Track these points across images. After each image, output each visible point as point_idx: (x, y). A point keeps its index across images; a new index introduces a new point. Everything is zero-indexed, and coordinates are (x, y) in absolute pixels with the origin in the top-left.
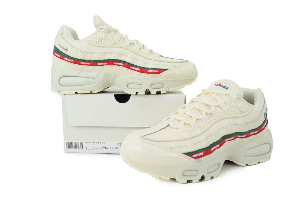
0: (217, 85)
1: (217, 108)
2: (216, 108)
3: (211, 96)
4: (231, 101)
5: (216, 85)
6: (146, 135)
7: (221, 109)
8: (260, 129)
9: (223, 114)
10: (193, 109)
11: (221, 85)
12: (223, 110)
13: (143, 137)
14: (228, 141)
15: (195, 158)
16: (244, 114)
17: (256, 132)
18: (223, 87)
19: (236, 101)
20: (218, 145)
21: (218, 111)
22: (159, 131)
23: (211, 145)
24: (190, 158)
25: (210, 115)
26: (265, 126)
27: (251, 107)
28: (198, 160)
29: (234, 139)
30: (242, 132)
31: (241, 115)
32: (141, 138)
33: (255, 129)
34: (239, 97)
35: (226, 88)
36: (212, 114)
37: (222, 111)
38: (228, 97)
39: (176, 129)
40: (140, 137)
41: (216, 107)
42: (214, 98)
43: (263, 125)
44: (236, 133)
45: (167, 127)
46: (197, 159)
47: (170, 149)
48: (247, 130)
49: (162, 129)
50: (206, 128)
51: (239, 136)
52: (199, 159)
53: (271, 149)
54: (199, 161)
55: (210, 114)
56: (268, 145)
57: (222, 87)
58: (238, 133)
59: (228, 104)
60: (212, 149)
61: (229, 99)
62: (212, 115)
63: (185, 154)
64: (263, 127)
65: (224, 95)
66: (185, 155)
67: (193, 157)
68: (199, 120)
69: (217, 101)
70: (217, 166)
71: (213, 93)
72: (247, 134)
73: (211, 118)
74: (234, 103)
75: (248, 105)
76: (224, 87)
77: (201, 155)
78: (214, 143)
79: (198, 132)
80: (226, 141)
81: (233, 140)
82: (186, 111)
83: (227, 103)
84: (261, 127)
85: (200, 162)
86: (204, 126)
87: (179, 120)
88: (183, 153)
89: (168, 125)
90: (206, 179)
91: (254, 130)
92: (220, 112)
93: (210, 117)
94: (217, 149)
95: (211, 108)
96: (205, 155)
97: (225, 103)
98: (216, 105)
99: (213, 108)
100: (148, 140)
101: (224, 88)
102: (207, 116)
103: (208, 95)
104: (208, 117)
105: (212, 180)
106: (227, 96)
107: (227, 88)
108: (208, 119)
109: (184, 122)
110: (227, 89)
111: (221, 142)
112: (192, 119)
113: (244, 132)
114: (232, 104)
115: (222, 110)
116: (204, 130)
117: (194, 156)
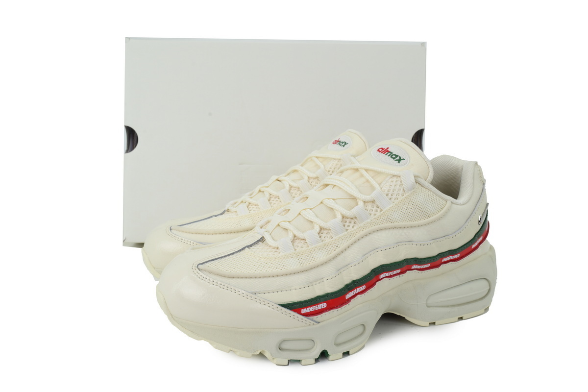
0: (380, 150)
1: (369, 206)
2: (369, 204)
3: (362, 176)
4: (402, 190)
5: (378, 150)
6: (208, 261)
7: (378, 207)
8: (465, 250)
9: (381, 219)
10: (320, 204)
11: (389, 152)
12: (381, 210)
13: (200, 266)
14: (386, 277)
15: (306, 315)
16: (429, 219)
17: (458, 256)
18: (392, 157)
19: (413, 190)
20: (364, 287)
21: (371, 212)
22: (240, 250)
23: (347, 286)
24: (296, 314)
25: (353, 221)
26: (480, 243)
27: (449, 203)
28: (312, 320)
29: (402, 272)
30: (421, 259)
31: (422, 222)
32: (197, 269)
33: (455, 250)
34: (422, 181)
35: (398, 158)
36: (356, 218)
37: (380, 212)
38: (396, 181)
39: (275, 250)
40: (194, 266)
41: (368, 202)
42: (367, 181)
43: (473, 242)
44: (406, 260)
45: (260, 243)
46: (311, 317)
47: (254, 296)
48: (434, 253)
49: (247, 248)
50: (338, 250)
51: (414, 267)
52: (315, 318)
53: (489, 290)
54: (316, 322)
55: (352, 219)
56: (485, 282)
57: (389, 156)
58: (413, 260)
59: (394, 196)
60: (348, 296)
61: (398, 186)
62: (355, 220)
63: (284, 306)
64: (474, 246)
65: (389, 177)
66: (284, 309)
67: (302, 313)
68: (325, 232)
69: (373, 188)
70: (361, 329)
71: (367, 170)
72: (435, 262)
73: (353, 227)
74: (407, 194)
75: (442, 198)
76: (394, 156)
77: (320, 308)
78: (354, 282)
79: (321, 257)
80: (383, 278)
81: (398, 276)
82: (305, 210)
83: (392, 195)
84: (468, 245)
85: (319, 323)
86: (334, 244)
87: (286, 229)
88: (279, 305)
89: (262, 238)
90: (331, 358)
91: (451, 252)
92: (375, 215)
93: (351, 225)
94: (359, 296)
95: (357, 205)
96: (329, 308)
97: (387, 195)
98: (368, 198)
99: (361, 204)
100: (210, 273)
101: (394, 158)
102: (346, 222)
103: (357, 174)
104: (347, 224)
105: (348, 358)
106: (395, 179)
107: (400, 160)
108: (347, 230)
109: (293, 234)
110: (399, 162)
111: (370, 280)
112: (313, 228)
113: (425, 259)
114: (404, 196)
115: (379, 210)
116: (334, 253)
117: (304, 311)
